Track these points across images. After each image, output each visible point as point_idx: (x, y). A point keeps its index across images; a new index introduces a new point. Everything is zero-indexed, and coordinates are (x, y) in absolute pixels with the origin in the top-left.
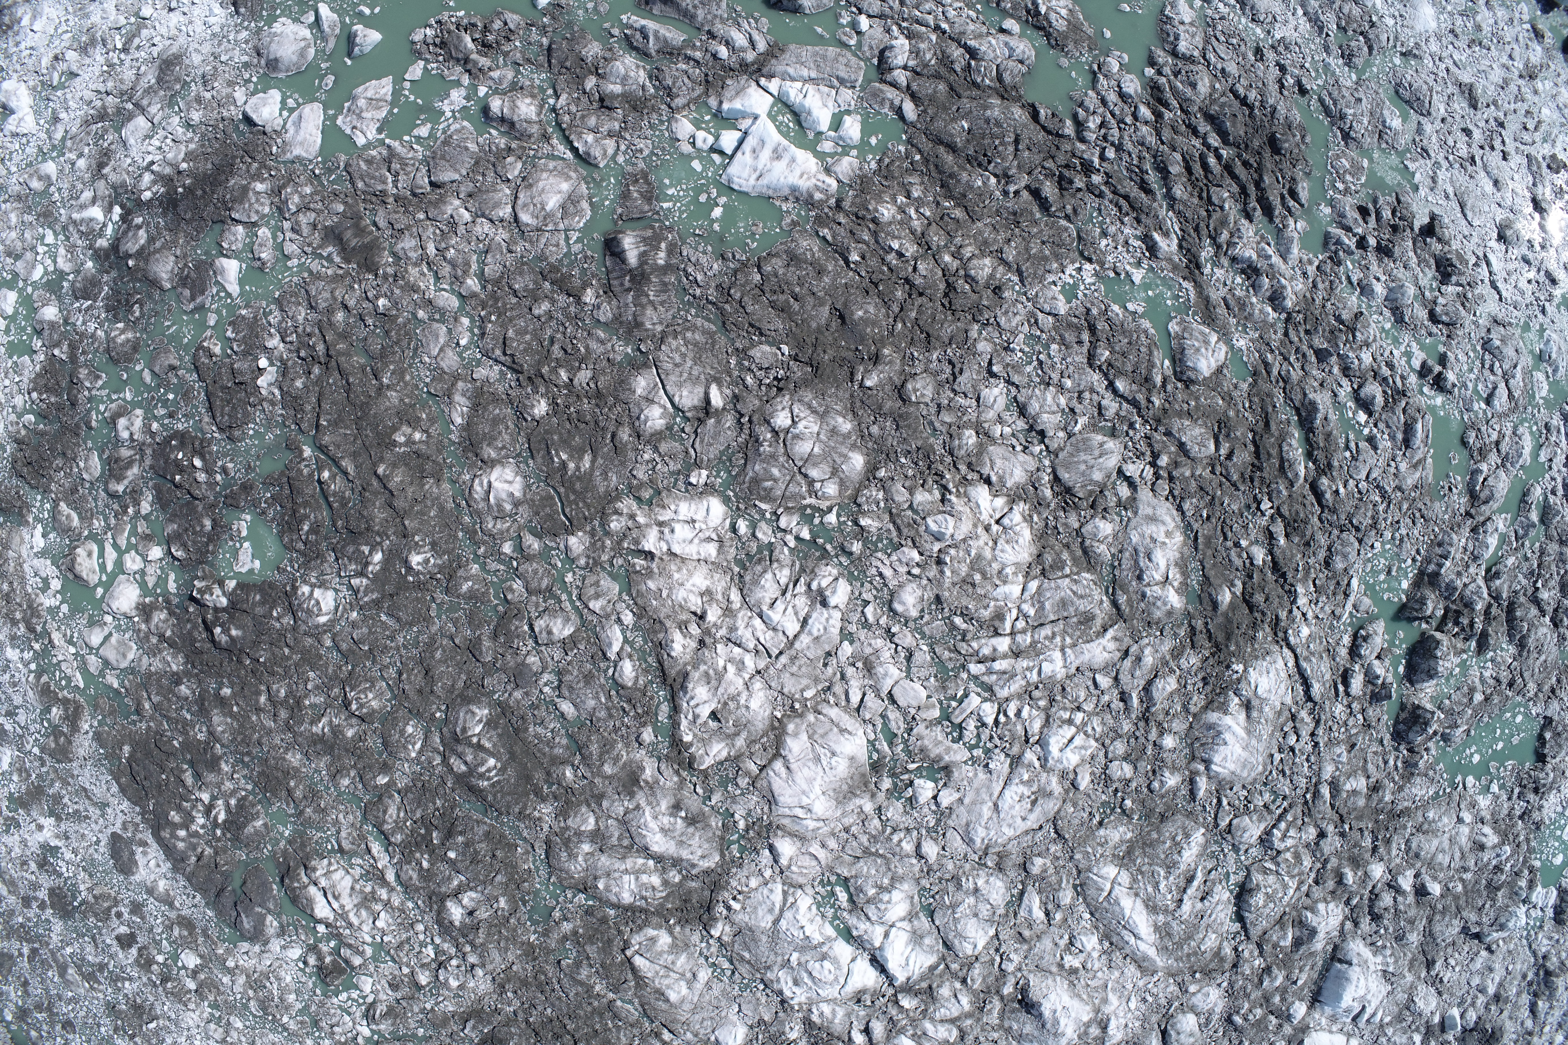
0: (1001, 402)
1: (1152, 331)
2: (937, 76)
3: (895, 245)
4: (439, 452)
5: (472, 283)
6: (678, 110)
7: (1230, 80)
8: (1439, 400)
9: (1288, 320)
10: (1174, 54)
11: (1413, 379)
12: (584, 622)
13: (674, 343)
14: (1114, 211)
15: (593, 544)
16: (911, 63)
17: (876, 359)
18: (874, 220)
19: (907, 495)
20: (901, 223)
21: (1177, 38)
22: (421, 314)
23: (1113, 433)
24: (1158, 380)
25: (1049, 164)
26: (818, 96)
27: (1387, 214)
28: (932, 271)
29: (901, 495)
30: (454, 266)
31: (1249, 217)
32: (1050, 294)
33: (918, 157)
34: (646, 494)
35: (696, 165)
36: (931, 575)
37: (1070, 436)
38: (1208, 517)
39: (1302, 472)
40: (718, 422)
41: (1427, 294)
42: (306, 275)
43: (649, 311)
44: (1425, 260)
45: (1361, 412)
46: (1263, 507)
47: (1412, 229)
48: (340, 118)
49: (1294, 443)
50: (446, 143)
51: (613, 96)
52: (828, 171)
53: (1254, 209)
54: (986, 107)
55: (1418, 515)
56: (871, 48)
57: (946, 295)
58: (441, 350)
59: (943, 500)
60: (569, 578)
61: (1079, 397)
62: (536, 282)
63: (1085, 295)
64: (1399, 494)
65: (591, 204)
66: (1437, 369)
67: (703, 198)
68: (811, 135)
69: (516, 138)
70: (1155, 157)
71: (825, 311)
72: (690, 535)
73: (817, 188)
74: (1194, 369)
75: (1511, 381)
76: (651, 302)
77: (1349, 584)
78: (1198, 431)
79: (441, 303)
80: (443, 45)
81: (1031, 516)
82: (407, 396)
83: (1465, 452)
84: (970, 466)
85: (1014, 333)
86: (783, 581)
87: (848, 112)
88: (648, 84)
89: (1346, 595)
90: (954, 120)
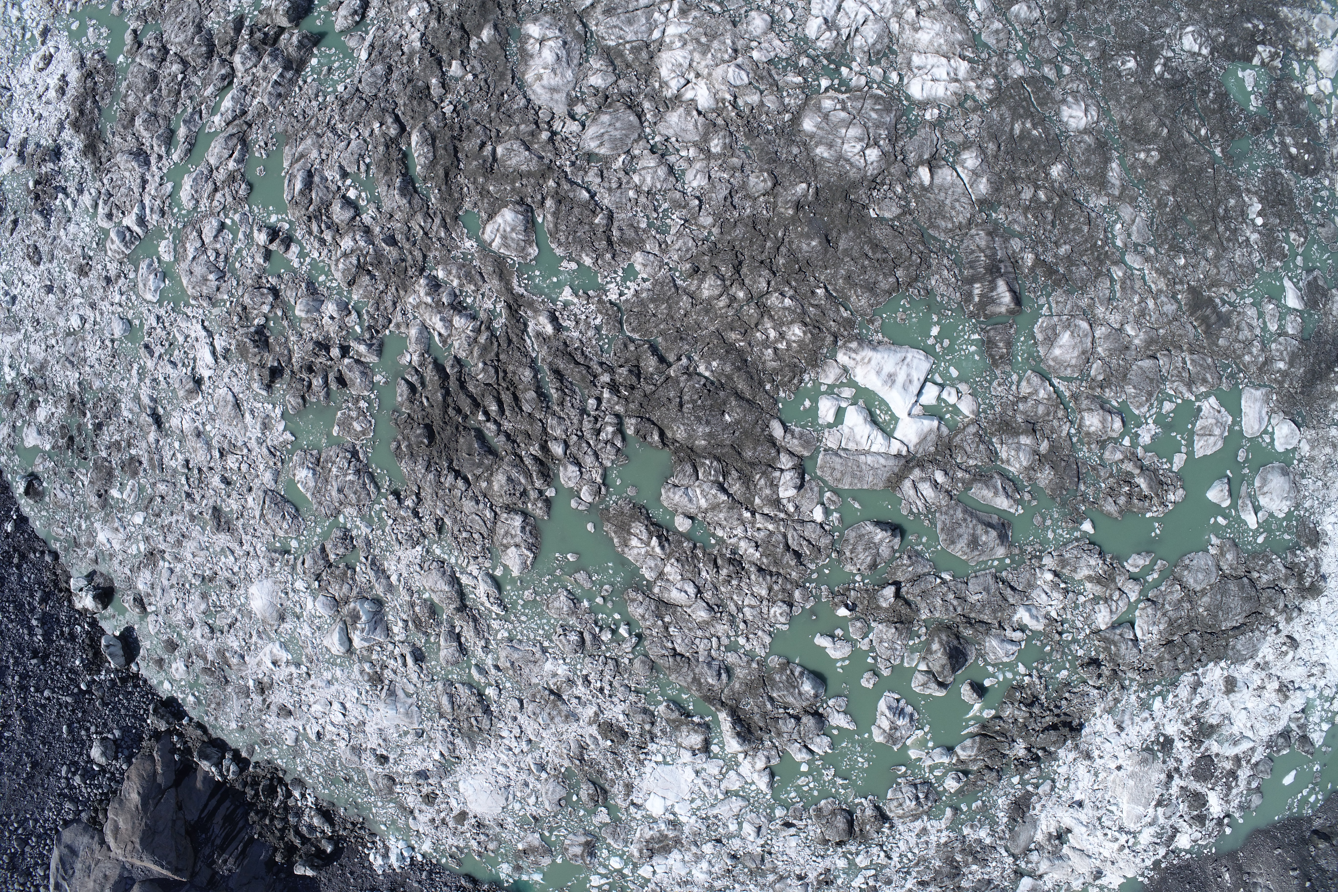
0: (689, 176)
1: (553, 246)
2: (752, 465)
3: (787, 302)
4: (1124, 143)
5: (1118, 273)
6: (973, 422)
7: (471, 493)
8: (273, 219)
9: (422, 270)
10: (525, 514)
11: (298, 234)
12: (1004, 14)
13: (961, 218)
14: (587, 351)
15: (1005, 69)
16: (777, 474)
17: (798, 206)
18: (805, 325)
19: (765, 100)
20: (782, 324)
21: (523, 528)
22: (1152, 251)
23: (590, 156)
24: (549, 203)
25: (649, 388)
26: (858, 437)
27: (317, 382)
28: (754, 282)
29: (771, 102)
30: (1132, 288)
31: (457, 360)
32: (649, 269)
33: (768, 387)
34: (969, 103)
35: (954, 373)
36: (741, 41)
37: (628, 152)
38: (502, 94)
39: (415, 138)
40: (921, 156)
41: (280, 313)
42: (1238, 290)
43: (983, 244)
44: (280, 345)
45: (353, 197)
46: (452, 107)
47: (292, 372)
48: (1230, 422)
49: (422, 160)
50: (1150, 394)
51: (1025, 432)
52: (845, 370)
53: (453, 366)
54: (710, 435)
55: (301, 117)
56: (811, 489)
57: (740, 263)
58: (1134, 221)
59: (735, 97)
60: (1019, 46)
61: (621, 184)
62: (1071, 271)
63: (615, 272)
64: (319, 131)
65: (1034, 338)
66: (273, 247)
67: (946, 342)
68: (861, 402)
69: (1098, 397)
70: (548, 407)
71: (842, 245)
72: (934, 70)
73: (855, 351)
74: (517, 212)
75: (198, 244)
76: (983, 251)
77: (370, 54)
78: (514, 162)
79: (1138, 258)
80: (1161, 483)
81: (661, 86)
82: (1153, 187)
83: (248, 177)
84: (715, 125)
85: (679, 234)
86: (859, 38)
87: (830, 426)
88: (998, 446)
89: (372, 46)
90: (737, 422)
